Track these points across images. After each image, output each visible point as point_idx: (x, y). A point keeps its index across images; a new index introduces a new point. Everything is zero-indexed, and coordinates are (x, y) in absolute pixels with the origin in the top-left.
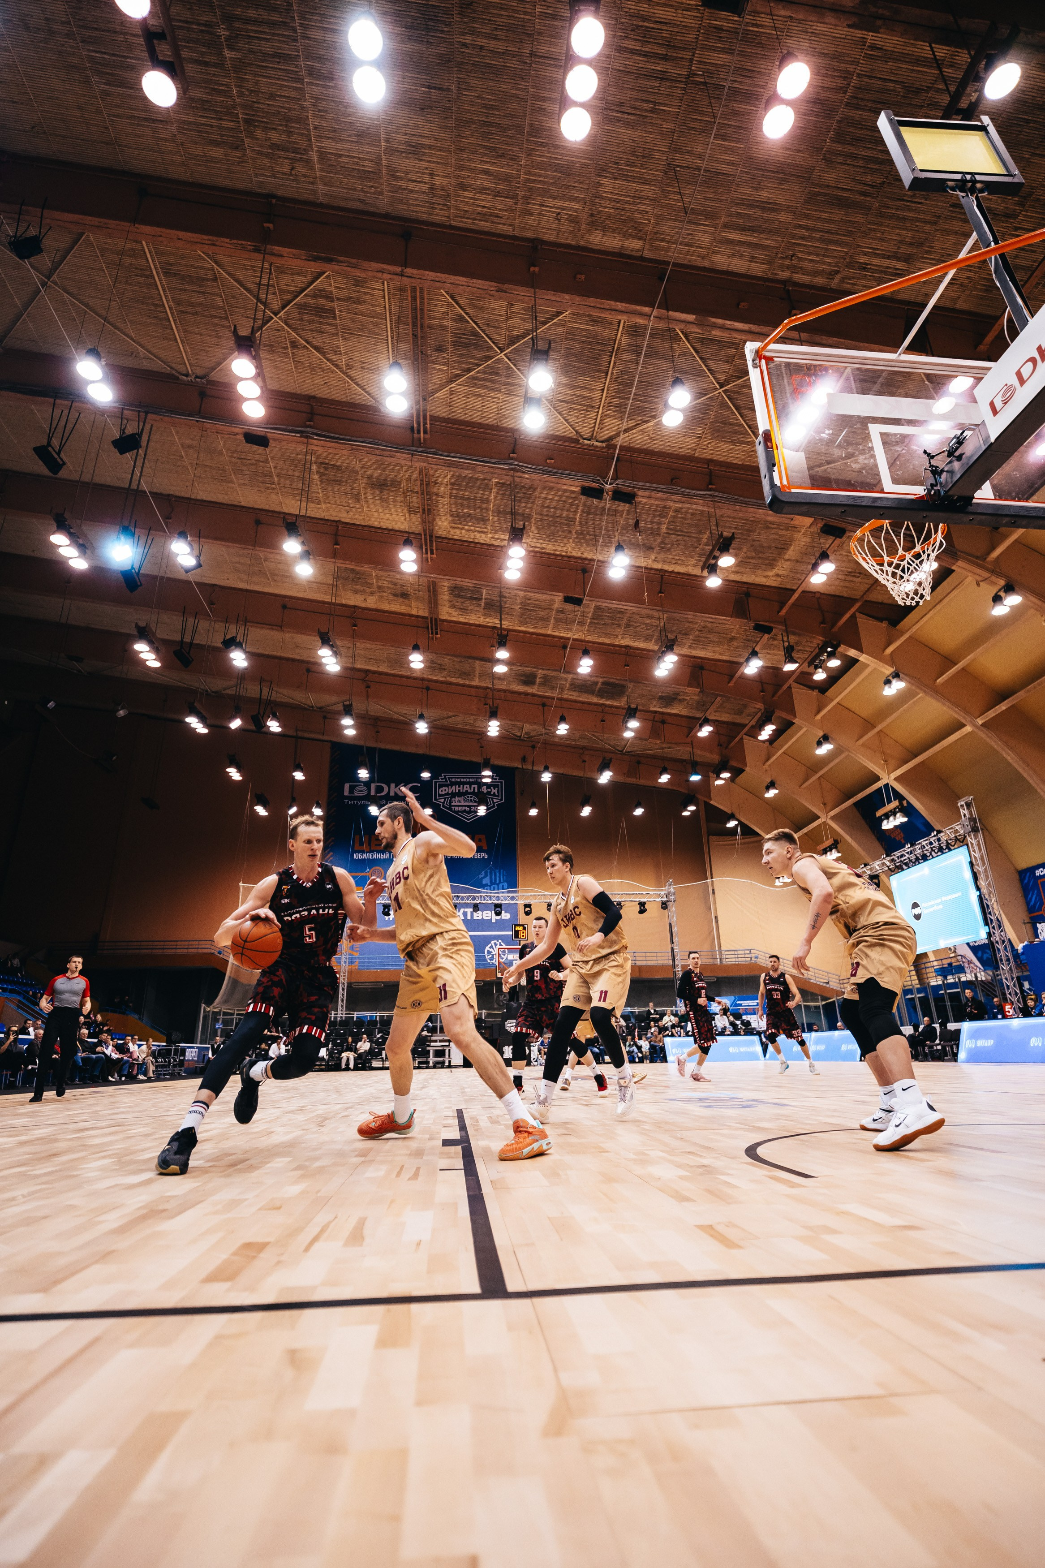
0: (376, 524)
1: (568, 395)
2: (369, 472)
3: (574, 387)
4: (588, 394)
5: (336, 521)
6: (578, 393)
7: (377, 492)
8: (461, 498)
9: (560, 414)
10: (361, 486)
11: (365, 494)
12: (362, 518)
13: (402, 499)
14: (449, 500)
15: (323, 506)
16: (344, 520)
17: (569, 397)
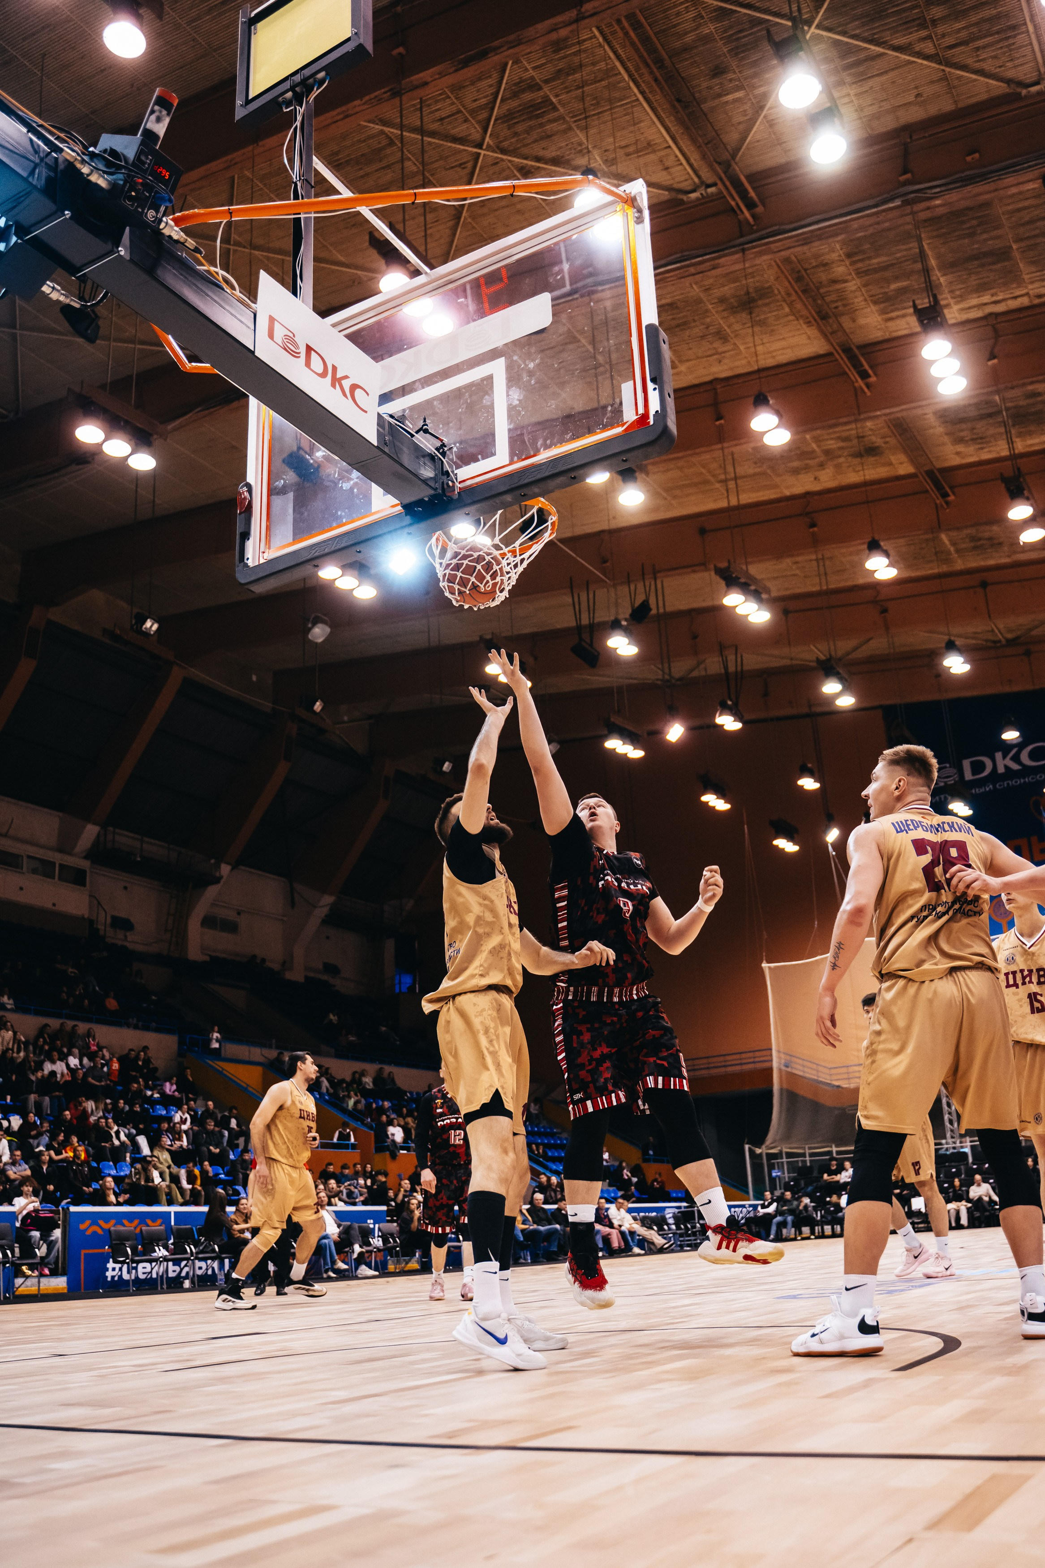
0: (770, 362)
1: (959, 31)
2: (717, 293)
3: (964, 13)
4: (994, 12)
5: (710, 382)
6: (974, 19)
7: (744, 316)
8: (876, 270)
9: (964, 68)
10: (717, 318)
11: (729, 326)
12: (744, 362)
13: (787, 310)
14: (858, 282)
15: (683, 368)
16: (723, 375)
17: (963, 34)
